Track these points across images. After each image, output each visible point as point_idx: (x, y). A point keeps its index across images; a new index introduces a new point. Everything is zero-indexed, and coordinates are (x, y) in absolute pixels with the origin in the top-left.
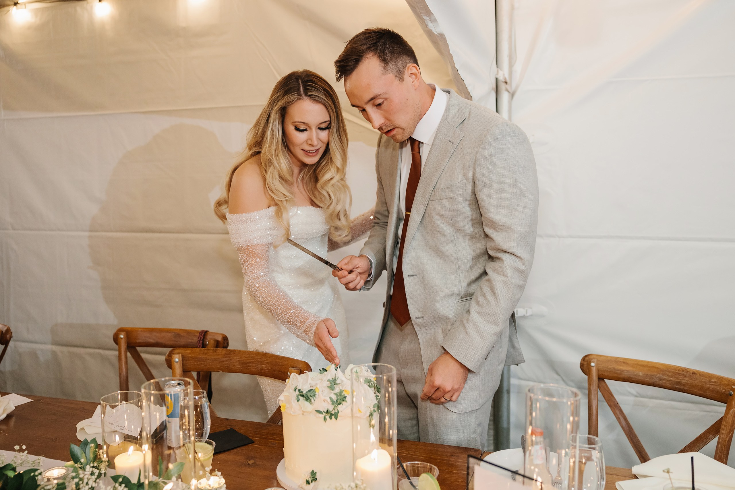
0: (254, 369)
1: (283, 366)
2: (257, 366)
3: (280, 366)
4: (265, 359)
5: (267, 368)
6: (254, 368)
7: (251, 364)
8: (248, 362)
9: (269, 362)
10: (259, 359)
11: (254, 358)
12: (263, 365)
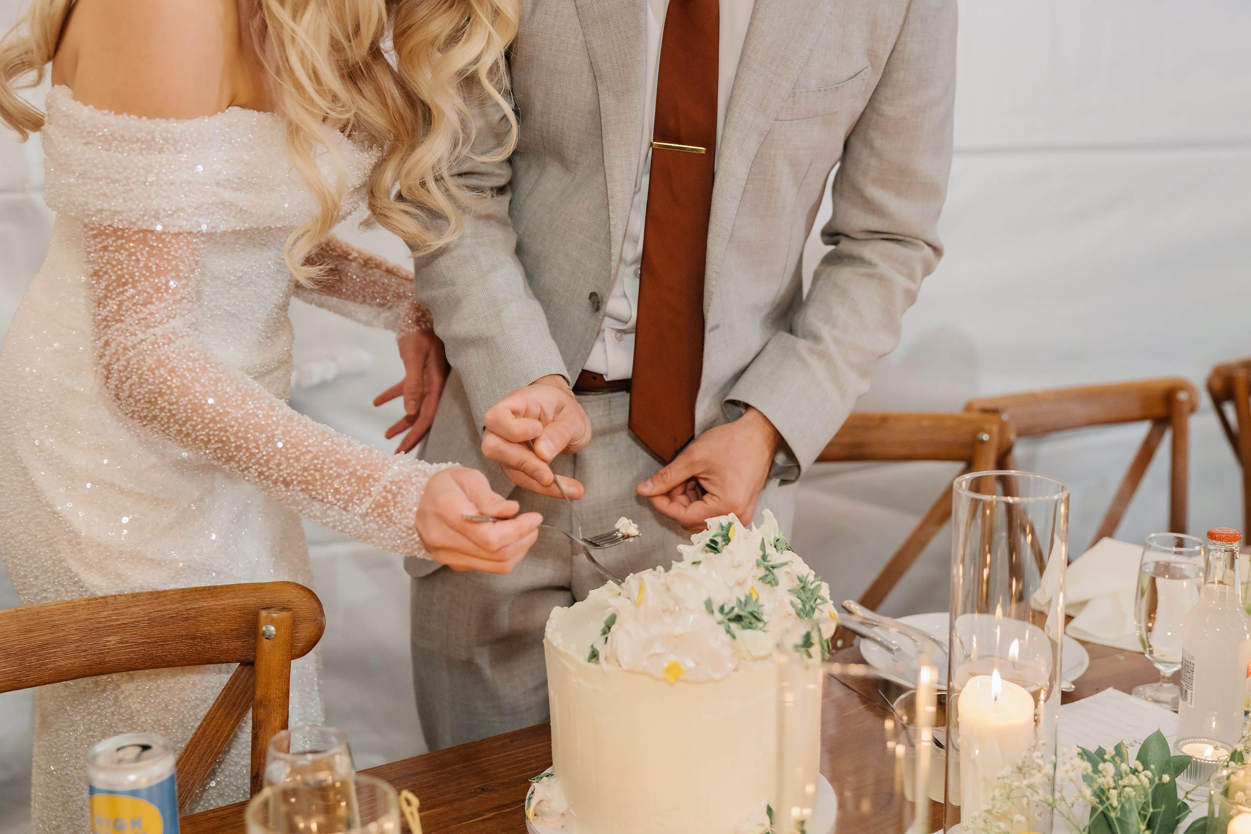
0: (68, 662)
1: (200, 619)
2: (84, 648)
3: (187, 619)
4: (109, 616)
5: (127, 642)
6: (70, 658)
8: (39, 646)
9: (133, 620)
10: (87, 623)
11: (64, 624)
12: (109, 636)
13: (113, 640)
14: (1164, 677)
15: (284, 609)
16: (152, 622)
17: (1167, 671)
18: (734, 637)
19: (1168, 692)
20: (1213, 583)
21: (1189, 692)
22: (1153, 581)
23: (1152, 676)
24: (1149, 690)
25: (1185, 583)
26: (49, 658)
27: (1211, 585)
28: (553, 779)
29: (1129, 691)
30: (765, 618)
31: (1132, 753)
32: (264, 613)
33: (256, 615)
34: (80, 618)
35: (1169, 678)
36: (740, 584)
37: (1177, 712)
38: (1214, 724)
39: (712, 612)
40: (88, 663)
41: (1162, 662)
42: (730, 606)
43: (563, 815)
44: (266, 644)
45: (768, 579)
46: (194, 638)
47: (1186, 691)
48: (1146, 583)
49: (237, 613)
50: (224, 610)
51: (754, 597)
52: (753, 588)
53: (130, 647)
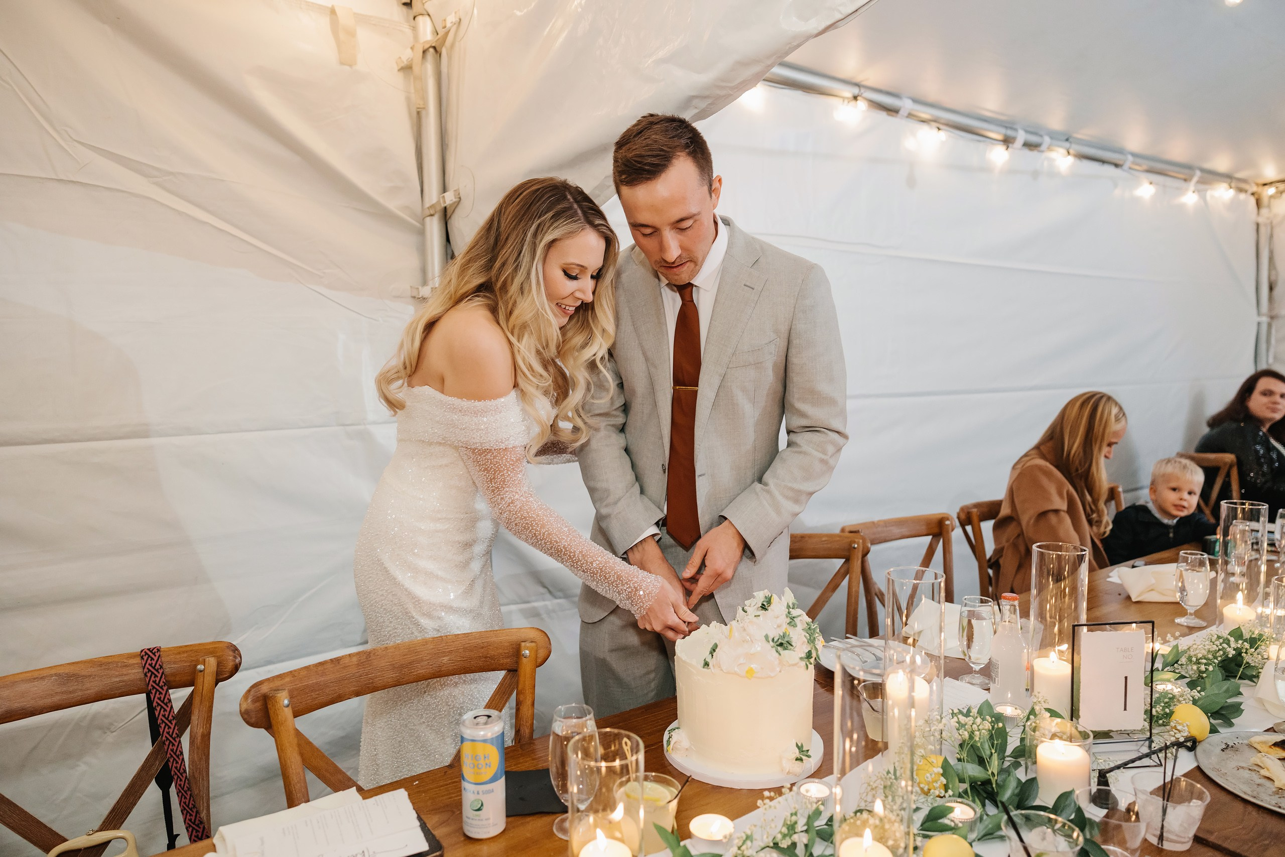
0: (424, 671)
1: (489, 647)
2: (432, 663)
3: (482, 648)
4: (444, 646)
5: (453, 660)
7: (417, 663)
8: (409, 664)
9: (456, 649)
10: (433, 651)
11: (422, 651)
12: (443, 657)
13: (446, 659)
14: (975, 671)
15: (532, 642)
16: (465, 649)
17: (977, 668)
18: (780, 654)
19: (978, 679)
20: (1005, 622)
21: (997, 679)
22: (969, 622)
23: (969, 671)
24: (967, 678)
25: (984, 623)
26: (414, 669)
27: (1004, 623)
28: (680, 730)
29: (956, 678)
30: (793, 644)
31: (974, 711)
32: (523, 644)
33: (520, 645)
34: (430, 648)
35: (978, 672)
36: (779, 626)
37: (988, 689)
38: (1009, 695)
39: (769, 642)
40: (433, 671)
41: (974, 663)
42: (777, 638)
43: (687, 749)
44: (524, 660)
45: (792, 624)
46: (486, 657)
47: (995, 679)
48: (965, 623)
49: (508, 644)
50: (501, 642)
51: (788, 634)
52: (786, 629)
53: (454, 663)
